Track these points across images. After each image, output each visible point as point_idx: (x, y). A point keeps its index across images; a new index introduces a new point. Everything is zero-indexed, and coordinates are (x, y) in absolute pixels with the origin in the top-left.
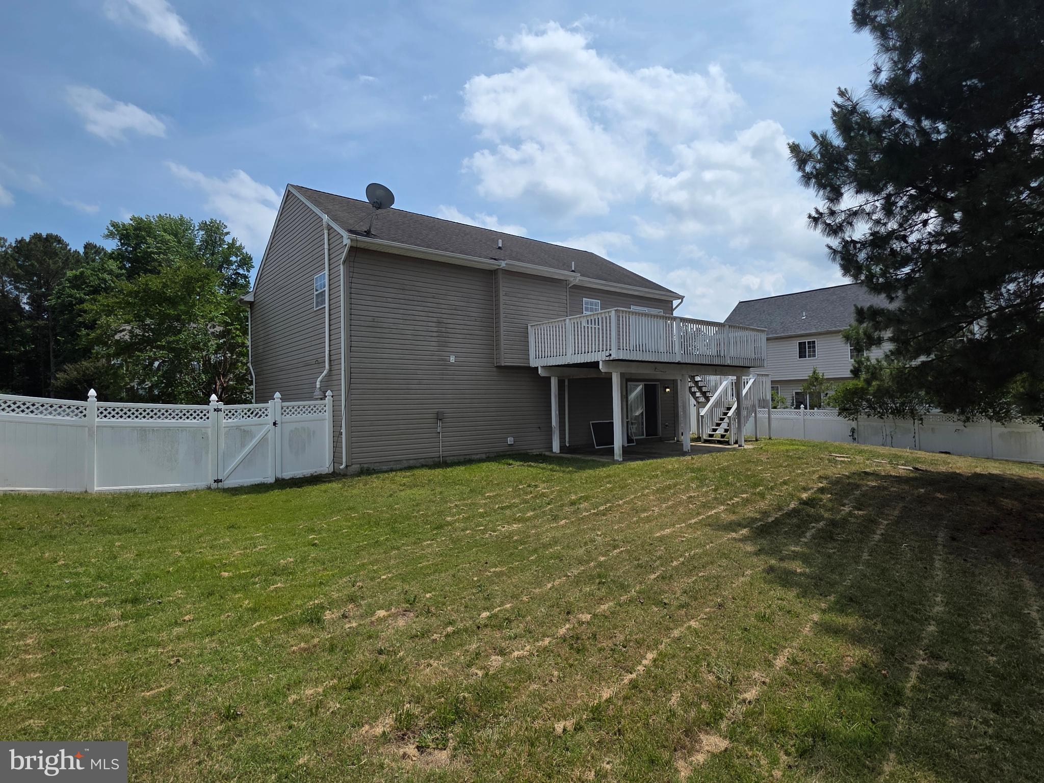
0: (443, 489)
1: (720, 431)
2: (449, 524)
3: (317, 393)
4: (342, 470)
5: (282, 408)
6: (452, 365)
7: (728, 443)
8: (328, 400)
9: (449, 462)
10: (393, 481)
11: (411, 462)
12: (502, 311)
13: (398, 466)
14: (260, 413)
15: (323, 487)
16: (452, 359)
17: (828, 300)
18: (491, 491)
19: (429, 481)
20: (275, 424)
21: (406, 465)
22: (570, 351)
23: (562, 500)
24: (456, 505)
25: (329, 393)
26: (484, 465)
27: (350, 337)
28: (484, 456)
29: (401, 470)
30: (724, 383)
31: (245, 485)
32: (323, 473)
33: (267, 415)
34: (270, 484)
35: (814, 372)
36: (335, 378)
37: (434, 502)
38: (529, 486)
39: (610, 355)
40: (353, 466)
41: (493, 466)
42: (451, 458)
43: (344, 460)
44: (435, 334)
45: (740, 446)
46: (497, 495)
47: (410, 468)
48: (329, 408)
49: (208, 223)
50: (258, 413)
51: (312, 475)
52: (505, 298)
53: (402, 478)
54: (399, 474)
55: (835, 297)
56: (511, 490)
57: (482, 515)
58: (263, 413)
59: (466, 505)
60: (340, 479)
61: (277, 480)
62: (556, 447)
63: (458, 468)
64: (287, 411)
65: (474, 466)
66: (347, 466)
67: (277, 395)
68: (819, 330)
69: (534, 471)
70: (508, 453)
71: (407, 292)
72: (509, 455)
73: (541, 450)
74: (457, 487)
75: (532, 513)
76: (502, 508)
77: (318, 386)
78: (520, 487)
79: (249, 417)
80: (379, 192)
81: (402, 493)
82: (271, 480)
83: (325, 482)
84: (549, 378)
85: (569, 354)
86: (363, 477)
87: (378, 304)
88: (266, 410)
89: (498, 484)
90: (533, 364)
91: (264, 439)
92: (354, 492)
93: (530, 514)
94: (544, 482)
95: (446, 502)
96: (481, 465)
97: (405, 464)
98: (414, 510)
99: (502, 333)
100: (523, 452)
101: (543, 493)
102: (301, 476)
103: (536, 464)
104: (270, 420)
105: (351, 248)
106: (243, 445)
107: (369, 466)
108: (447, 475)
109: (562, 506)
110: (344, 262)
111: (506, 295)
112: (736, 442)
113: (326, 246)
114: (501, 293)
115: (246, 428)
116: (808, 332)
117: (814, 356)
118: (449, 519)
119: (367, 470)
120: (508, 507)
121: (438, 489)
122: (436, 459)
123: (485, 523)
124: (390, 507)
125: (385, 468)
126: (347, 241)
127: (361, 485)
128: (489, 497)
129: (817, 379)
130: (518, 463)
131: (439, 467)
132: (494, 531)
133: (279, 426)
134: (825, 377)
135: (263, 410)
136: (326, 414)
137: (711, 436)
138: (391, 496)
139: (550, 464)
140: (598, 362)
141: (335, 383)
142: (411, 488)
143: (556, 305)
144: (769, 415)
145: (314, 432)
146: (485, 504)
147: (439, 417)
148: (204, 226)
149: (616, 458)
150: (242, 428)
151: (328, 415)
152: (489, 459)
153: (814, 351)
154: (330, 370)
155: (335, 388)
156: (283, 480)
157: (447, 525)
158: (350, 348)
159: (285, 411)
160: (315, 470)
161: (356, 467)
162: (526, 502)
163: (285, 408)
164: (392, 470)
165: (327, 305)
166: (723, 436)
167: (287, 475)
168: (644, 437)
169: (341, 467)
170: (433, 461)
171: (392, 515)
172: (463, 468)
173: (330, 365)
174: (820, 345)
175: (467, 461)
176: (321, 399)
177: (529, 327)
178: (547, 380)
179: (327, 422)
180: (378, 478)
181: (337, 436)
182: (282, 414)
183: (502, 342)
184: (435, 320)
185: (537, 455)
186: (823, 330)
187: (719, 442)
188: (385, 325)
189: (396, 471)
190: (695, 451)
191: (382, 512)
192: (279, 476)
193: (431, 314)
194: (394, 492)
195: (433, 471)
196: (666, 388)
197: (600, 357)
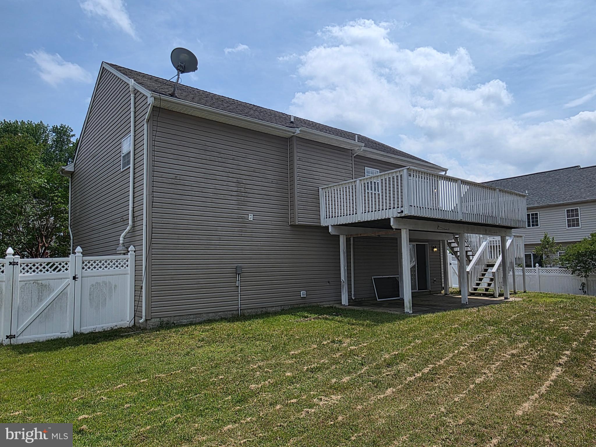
0: (244, 346)
1: (484, 285)
2: (255, 394)
3: (121, 248)
4: (142, 323)
5: (83, 263)
6: (250, 223)
7: (492, 296)
8: (131, 256)
9: (246, 314)
10: (192, 336)
11: (211, 315)
12: (296, 174)
13: (198, 320)
14: (60, 267)
15: (119, 343)
16: (251, 217)
17: (545, 181)
18: (295, 348)
19: (228, 335)
20: (74, 278)
21: (205, 319)
22: (360, 210)
23: (374, 360)
24: (259, 367)
25: (131, 248)
26: (282, 318)
27: (152, 193)
28: (279, 309)
29: (200, 323)
30: (484, 244)
31: (41, 340)
32: (123, 327)
33: (67, 269)
34: (68, 339)
35: (546, 237)
36: (137, 233)
37: (234, 362)
38: (333, 342)
39: (402, 212)
40: (153, 320)
41: (290, 319)
42: (249, 311)
43: (144, 314)
44: (235, 193)
45: (506, 298)
46: (302, 353)
47: (209, 321)
48: (131, 263)
49: (59, 127)
50: (57, 267)
51: (112, 329)
52: (299, 162)
53: (200, 332)
54: (198, 327)
55: (551, 179)
56: (316, 346)
57: (291, 381)
58: (63, 267)
59: (270, 366)
60: (138, 334)
61: (75, 334)
62: (345, 300)
63: (256, 321)
64: (89, 265)
65: (271, 319)
66: (146, 320)
67: (79, 249)
68: (541, 205)
69: (332, 324)
70: (301, 306)
71: (208, 153)
72: (303, 307)
73: (331, 303)
74: (258, 343)
75: (348, 378)
76: (312, 371)
77: (121, 242)
78: (325, 343)
79: (47, 270)
80: (184, 56)
81: (200, 351)
82: (69, 334)
83: (122, 337)
84: (338, 236)
85: (359, 211)
86: (163, 332)
87: (181, 162)
88: (66, 264)
89: (300, 340)
90: (323, 223)
91: (63, 293)
92: (150, 348)
93: (346, 379)
94: (347, 337)
95: (248, 362)
96: (277, 318)
97: (205, 317)
98: (212, 373)
99: (296, 195)
100: (314, 304)
101: (351, 351)
102: (101, 330)
103: (331, 318)
104: (70, 273)
105: (155, 108)
106: (40, 299)
107: (169, 319)
108: (247, 329)
109: (378, 367)
110: (148, 121)
111: (299, 160)
112: (501, 295)
113: (132, 109)
114: (296, 158)
115: (44, 282)
116: (532, 206)
117: (537, 225)
118: (253, 386)
119: (167, 324)
120: (318, 369)
121: (239, 346)
122: (234, 312)
123: (296, 393)
124: (186, 369)
125: (185, 321)
126: (150, 101)
127: (158, 340)
128: (294, 356)
129: (548, 242)
130: (313, 316)
131: (237, 320)
132: (311, 407)
133: (79, 280)
134: (555, 241)
135: (63, 264)
136: (129, 268)
137: (475, 289)
138: (188, 354)
139: (346, 317)
140: (389, 219)
141: (138, 238)
142: (209, 343)
143: (343, 171)
144: (523, 272)
145: (115, 286)
146: (292, 365)
147: (238, 271)
148: (55, 130)
149: (406, 310)
150: (40, 282)
151: (130, 270)
152: (283, 312)
153: (537, 221)
154: (133, 226)
155: (137, 243)
156: (82, 334)
157: (251, 397)
158: (152, 203)
159: (86, 265)
160: (115, 324)
161: (155, 321)
162: (335, 362)
163: (86, 263)
164: (191, 324)
165: (131, 165)
166: (487, 290)
167: (87, 329)
168: (417, 290)
169: (141, 321)
170: (232, 314)
171: (187, 380)
172: (261, 321)
173: (134, 222)
174: (542, 217)
175: (264, 314)
176: (124, 254)
177: (320, 190)
178: (337, 238)
179: (129, 276)
180: (176, 332)
181: (137, 289)
182: (83, 268)
183: (296, 203)
184: (235, 180)
185: (328, 307)
186: (544, 204)
187: (485, 295)
188: (187, 183)
189: (195, 324)
190: (472, 304)
191: (176, 376)
192: (78, 330)
193: (231, 175)
194: (192, 349)
195: (232, 325)
196: (434, 248)
197: (391, 214)
